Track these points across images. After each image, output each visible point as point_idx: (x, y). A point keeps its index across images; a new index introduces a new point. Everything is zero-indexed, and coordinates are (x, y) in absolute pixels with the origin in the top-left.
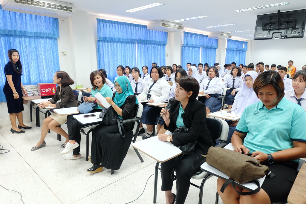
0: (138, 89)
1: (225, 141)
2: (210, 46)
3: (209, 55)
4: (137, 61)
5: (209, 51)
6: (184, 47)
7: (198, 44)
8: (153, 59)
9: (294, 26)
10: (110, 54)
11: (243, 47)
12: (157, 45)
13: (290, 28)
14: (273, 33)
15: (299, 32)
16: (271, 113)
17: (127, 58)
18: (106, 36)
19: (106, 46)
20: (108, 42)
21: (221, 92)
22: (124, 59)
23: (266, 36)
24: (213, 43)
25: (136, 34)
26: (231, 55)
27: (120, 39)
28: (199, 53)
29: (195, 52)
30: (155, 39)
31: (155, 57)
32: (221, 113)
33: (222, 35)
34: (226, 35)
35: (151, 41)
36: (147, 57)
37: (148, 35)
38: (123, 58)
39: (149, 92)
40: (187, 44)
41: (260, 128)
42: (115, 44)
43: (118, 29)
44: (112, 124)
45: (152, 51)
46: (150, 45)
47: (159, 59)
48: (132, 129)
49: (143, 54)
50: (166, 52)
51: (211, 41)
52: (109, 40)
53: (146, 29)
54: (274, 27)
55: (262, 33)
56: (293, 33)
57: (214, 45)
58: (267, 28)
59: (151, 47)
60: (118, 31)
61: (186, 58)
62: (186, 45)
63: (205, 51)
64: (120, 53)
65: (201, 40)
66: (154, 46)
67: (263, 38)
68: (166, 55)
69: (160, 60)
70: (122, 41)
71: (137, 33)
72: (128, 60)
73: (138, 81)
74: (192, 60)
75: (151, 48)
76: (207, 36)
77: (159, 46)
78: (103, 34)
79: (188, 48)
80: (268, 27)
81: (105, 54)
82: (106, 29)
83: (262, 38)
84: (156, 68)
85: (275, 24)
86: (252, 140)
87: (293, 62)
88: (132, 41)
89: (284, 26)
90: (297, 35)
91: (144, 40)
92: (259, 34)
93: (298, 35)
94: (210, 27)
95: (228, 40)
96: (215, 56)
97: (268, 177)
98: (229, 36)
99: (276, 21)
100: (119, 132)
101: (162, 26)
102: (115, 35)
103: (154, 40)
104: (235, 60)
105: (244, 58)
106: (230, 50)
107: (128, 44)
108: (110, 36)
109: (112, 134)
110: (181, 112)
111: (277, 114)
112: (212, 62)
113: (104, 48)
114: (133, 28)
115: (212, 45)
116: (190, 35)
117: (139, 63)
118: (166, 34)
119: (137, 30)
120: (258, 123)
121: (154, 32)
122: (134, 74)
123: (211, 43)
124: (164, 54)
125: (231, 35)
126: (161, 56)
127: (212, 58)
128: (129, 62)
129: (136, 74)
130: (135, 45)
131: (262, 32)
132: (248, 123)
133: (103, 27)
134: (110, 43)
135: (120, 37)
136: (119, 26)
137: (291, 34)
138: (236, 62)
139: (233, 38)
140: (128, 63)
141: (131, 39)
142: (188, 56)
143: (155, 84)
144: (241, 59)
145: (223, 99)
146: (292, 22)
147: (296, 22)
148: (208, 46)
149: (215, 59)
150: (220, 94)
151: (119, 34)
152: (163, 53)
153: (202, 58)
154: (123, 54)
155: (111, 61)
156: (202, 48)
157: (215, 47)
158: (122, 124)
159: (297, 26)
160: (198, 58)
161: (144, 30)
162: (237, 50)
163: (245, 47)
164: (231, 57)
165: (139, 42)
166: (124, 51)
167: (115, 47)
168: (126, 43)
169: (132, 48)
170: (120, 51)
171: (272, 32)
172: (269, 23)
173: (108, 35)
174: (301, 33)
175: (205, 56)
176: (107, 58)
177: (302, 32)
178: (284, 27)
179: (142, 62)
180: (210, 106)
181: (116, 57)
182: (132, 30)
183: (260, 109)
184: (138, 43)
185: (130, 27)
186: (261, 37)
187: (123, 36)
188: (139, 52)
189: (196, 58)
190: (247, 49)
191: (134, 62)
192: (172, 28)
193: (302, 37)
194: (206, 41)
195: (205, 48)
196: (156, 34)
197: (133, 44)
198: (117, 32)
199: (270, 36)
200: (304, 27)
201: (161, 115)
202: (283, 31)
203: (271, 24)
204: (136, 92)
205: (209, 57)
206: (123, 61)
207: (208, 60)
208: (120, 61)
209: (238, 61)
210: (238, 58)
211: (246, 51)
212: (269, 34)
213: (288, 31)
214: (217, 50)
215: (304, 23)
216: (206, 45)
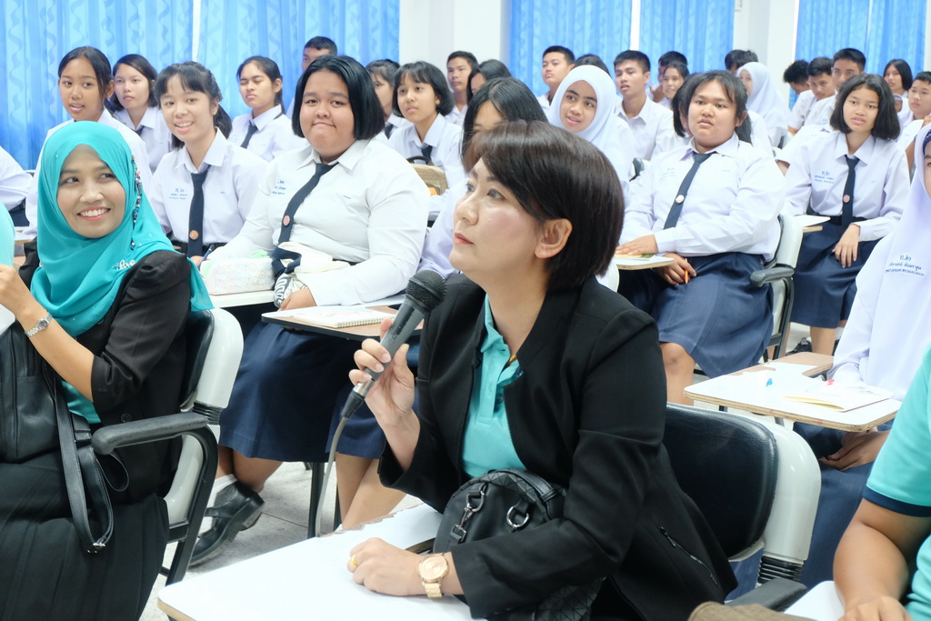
0: (209, 214)
1: (793, 567)
4: (205, 21)
8: (311, 16)
21: (765, 241)
32: (770, 382)
39: (286, 232)
44: (21, 456)
47: (352, 10)
48: (165, 487)
61: (537, 14)
69: (364, 17)
72: (142, 12)
73: (208, 160)
74: (577, 27)
84: (334, 69)
96: (731, 3)
100: (65, 510)
104: (861, 34)
105: (914, 22)
109: (21, 526)
110: (497, 370)
112: (708, 44)
117: (218, 36)
122: (181, 108)
127: (710, 20)
128: (143, 24)
129: (194, 108)
138: (866, 45)
140: (136, 34)
143: (325, 178)
144: (894, 27)
145: (779, 287)
149: (730, 27)
150: (760, 257)
153: (643, 13)
155: (19, 15)
158: (88, 454)
160: (617, 13)
164: (832, 11)
175: (665, 4)
179: (241, 28)
180: (692, 335)
189: (603, 15)
191: (180, 32)
201: (356, 389)
204: (194, 235)
205: (691, 11)
206: (102, 15)
207: (686, 31)
208: (79, 21)
209: (880, 42)
210: (881, 24)
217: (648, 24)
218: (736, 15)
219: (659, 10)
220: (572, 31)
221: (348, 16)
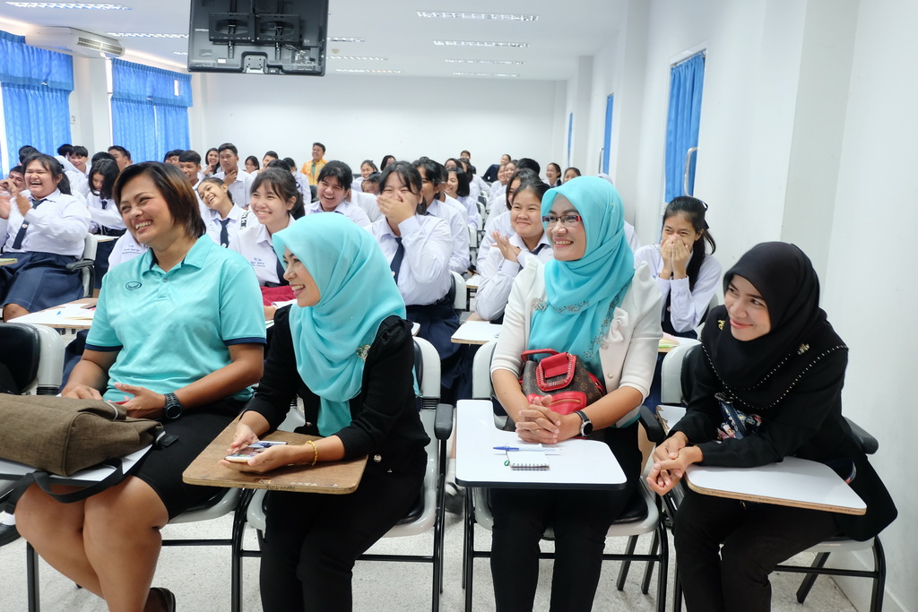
2: (38, 81)
3: (41, 114)
5: (40, 100)
9: (298, 41)
11: (177, 93)
13: (289, 43)
14: (245, 55)
15: (312, 60)
16: (171, 280)
23: (223, 61)
24: (54, 71)
26: (133, 119)
32: (59, 313)
33: (83, 42)
34: (101, 45)
41: (145, 327)
51: (40, 63)
54: (241, 35)
55: (210, 51)
56: (296, 59)
57: (58, 76)
58: (226, 35)
63: (19, 96)
67: (216, 67)
76: (22, 40)
80: (226, 32)
83: (211, 66)
85: (245, 24)
86: (124, 363)
87: (324, 150)
89: (271, 35)
90: (308, 67)
92: (203, 51)
93: (310, 67)
94: (25, 5)
95: (113, 63)
96: (67, 120)
97: (157, 447)
98: (114, 47)
99: (248, 17)
104: (152, 137)
105: (182, 131)
106: (129, 100)
111: (187, 282)
115: (48, 74)
120: (139, 314)
123: (45, 70)
125: (122, 44)
127: (54, 129)
131: (209, 45)
132: (113, 317)
137: (293, 61)
139: (130, 55)
144: (171, 133)
145: (86, 271)
146: (291, 26)
147: (301, 27)
148: (30, 79)
149: (68, 133)
153: (7, 124)
156: (4, 85)
157: (60, 83)
159: (305, 41)
162: (153, 102)
163: (182, 92)
164: (132, 125)
171: (240, 49)
172: (231, 22)
174: (317, 61)
177: (320, 60)
178: (271, 37)
180: (28, 299)
183: (145, 274)
186: (209, 62)
190: (191, 101)
193: (320, 74)
194: (18, 57)
195: (19, 86)
199: (236, 62)
200: (324, 44)
202: (270, 51)
203: (234, 23)
205: (41, 123)
207: (39, 135)
209: (164, 142)
210: (163, 132)
211: (189, 109)
212: (231, 54)
213: (285, 51)
214: (72, 97)
215: (322, 34)
216: (21, 75)
217: (11, 130)
218: (71, 126)
219: (18, 122)
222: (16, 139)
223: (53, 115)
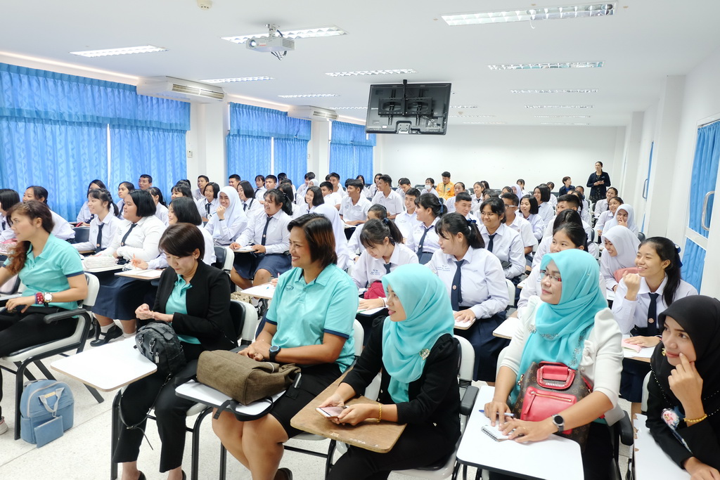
2: (292, 136)
3: (292, 154)
4: (112, 168)
5: (292, 146)
6: (231, 137)
7: (265, 130)
8: (154, 164)
9: (430, 113)
10: (33, 150)
11: (367, 139)
12: (164, 130)
13: (425, 115)
14: (398, 123)
15: (438, 125)
17: (82, 160)
18: (20, 105)
19: (22, 131)
20: (27, 120)
22: (73, 163)
23: (385, 127)
24: (301, 129)
25: (107, 106)
26: (341, 155)
27: (62, 114)
28: (267, 149)
29: (258, 147)
30: (159, 118)
31: (158, 159)
33: (316, 114)
34: (325, 115)
35: (148, 123)
36: (139, 160)
37: (140, 107)
38: (71, 160)
40: (239, 131)
42: (48, 127)
43: (57, 90)
45: (152, 144)
46: (146, 132)
47: (169, 162)
49: (126, 152)
50: (188, 148)
51: (294, 126)
52: (29, 117)
53: (133, 93)
54: (395, 111)
55: (378, 121)
56: (429, 124)
57: (303, 133)
58: (387, 111)
59: (147, 136)
60: (57, 96)
61: (237, 162)
62: (236, 133)
63: (282, 145)
64: (64, 149)
65: (271, 121)
66: (156, 133)
67: (381, 130)
68: (188, 154)
69: (173, 165)
70: (67, 119)
71: (110, 103)
73: (104, 221)
74: (252, 166)
75: (149, 138)
76: (286, 113)
77: (171, 134)
78: (11, 100)
79: (241, 138)
80: (388, 109)
81: (17, 151)
82: (19, 89)
83: (378, 130)
85: (400, 104)
88: (96, 121)
89: (414, 110)
90: (435, 130)
91: (128, 120)
92: (375, 121)
93: (437, 130)
94: (287, 96)
95: (332, 123)
96: (306, 156)
98: (333, 115)
99: (401, 100)
101: (173, 90)
102: (45, 105)
103: (155, 119)
104: (352, 165)
105: (369, 160)
106: (340, 144)
107: (86, 129)
108: (31, 106)
112: (299, 170)
113: (16, 136)
114: (99, 90)
115: (298, 132)
116: (244, 110)
117: (118, 173)
118: (187, 108)
119: (110, 94)
121: (154, 102)
123: (296, 129)
124: (183, 153)
125: (337, 113)
126: (176, 156)
127: (299, 162)
128: (88, 170)
130: (104, 130)
131: (378, 117)
133: (9, 84)
134: (32, 125)
135: (63, 110)
136: (59, 84)
137: (427, 126)
139: (341, 118)
141: (92, 116)
142: (242, 157)
144: (363, 162)
146: (427, 105)
147: (433, 105)
148: (288, 135)
149: (306, 164)
151: (58, 104)
152: (181, 149)
153: (275, 160)
154: (70, 154)
155: (38, 167)
156: (275, 139)
157: (304, 136)
159: (435, 113)
160: (266, 160)
161: (128, 97)
162: (353, 144)
163: (370, 138)
164: (341, 158)
165: (116, 123)
166: (74, 143)
167: (48, 134)
168: (80, 124)
169: (96, 138)
170: (63, 143)
171: (396, 119)
172: (391, 103)
173: (25, 104)
174: (441, 125)
175: (283, 157)
176: (24, 161)
177: (443, 125)
178: (414, 112)
179: (126, 169)
181: (51, 158)
182: (96, 95)
183: (296, 282)
184: (113, 127)
185: (89, 87)
186: (377, 128)
187: (71, 108)
188: (118, 148)
189: (261, 161)
190: (375, 143)
191: (103, 172)
192: (199, 95)
193: (443, 133)
194: (284, 125)
195: (282, 139)
196: (161, 107)
197: (101, 127)
198: (51, 98)
199: (393, 127)
200: (446, 115)
202: (413, 120)
203: (393, 104)
204: (99, 245)
205: (292, 159)
206: (72, 166)
208: (62, 169)
209: (358, 167)
210: (358, 161)
211: (374, 147)
212: (390, 122)
213: (422, 119)
214: (309, 143)
215: (445, 109)
216: (284, 133)
217: (277, 164)
218: (308, 160)
219: (281, 159)
220: (250, 166)
221: (167, 164)
222: (279, 168)
223: (299, 154)
